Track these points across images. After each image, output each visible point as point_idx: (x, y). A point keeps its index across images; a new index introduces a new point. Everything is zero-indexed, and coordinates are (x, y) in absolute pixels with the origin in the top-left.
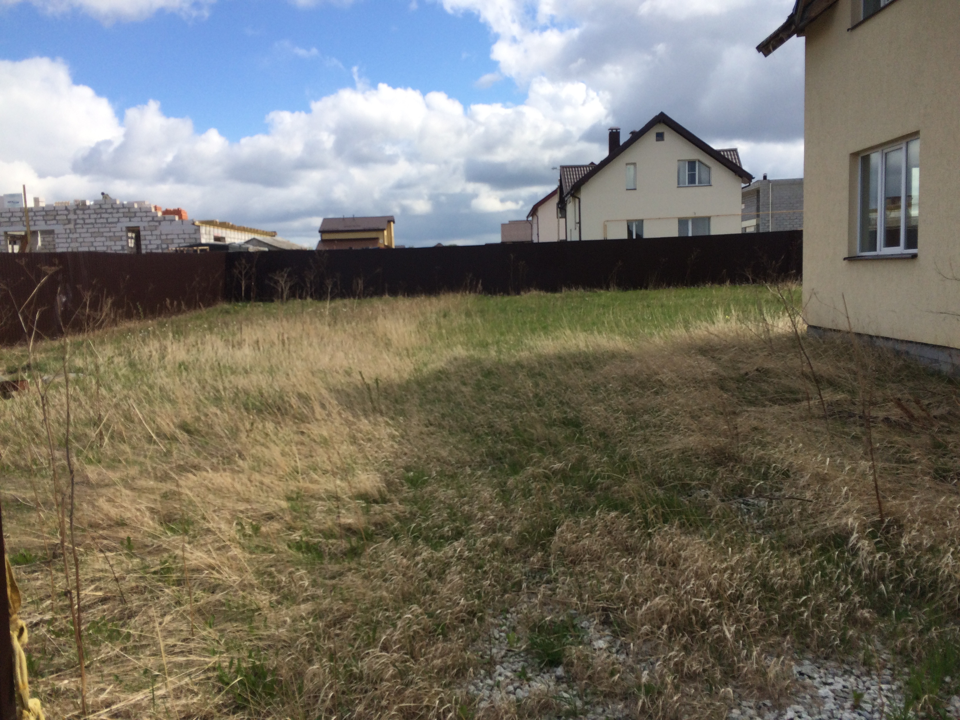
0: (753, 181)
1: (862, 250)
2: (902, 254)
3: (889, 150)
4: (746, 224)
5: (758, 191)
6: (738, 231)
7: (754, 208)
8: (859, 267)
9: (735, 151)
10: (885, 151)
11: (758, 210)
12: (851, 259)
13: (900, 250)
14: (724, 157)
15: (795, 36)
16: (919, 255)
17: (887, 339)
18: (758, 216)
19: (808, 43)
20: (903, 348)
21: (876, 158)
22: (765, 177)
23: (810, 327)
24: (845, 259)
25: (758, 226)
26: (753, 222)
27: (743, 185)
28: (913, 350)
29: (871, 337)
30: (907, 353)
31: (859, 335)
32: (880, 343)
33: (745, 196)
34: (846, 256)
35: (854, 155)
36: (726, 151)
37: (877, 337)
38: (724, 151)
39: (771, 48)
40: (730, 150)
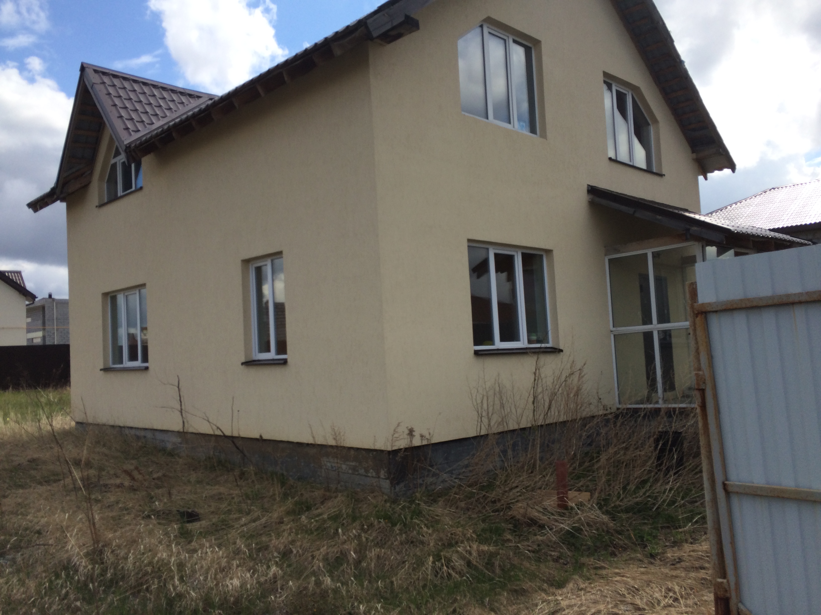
0: (36, 300)
1: (114, 363)
2: (140, 367)
3: (129, 293)
4: (31, 335)
5: (43, 308)
6: (22, 342)
7: (40, 322)
8: (111, 376)
9: (19, 273)
10: (126, 294)
11: (44, 324)
12: (106, 370)
13: (138, 364)
14: (8, 277)
15: (59, 202)
16: (150, 368)
17: (131, 428)
18: (44, 330)
19: (69, 208)
20: (142, 433)
21: (121, 299)
22: (50, 296)
23: (77, 423)
24: (101, 370)
25: (44, 338)
26: (40, 334)
27: (27, 303)
28: (149, 435)
29: (120, 427)
30: (145, 437)
31: (113, 427)
32: (127, 431)
33: (30, 311)
34: (102, 367)
35: (105, 295)
36: (11, 272)
37: (124, 427)
38: (8, 272)
39: (38, 208)
40: (15, 272)
